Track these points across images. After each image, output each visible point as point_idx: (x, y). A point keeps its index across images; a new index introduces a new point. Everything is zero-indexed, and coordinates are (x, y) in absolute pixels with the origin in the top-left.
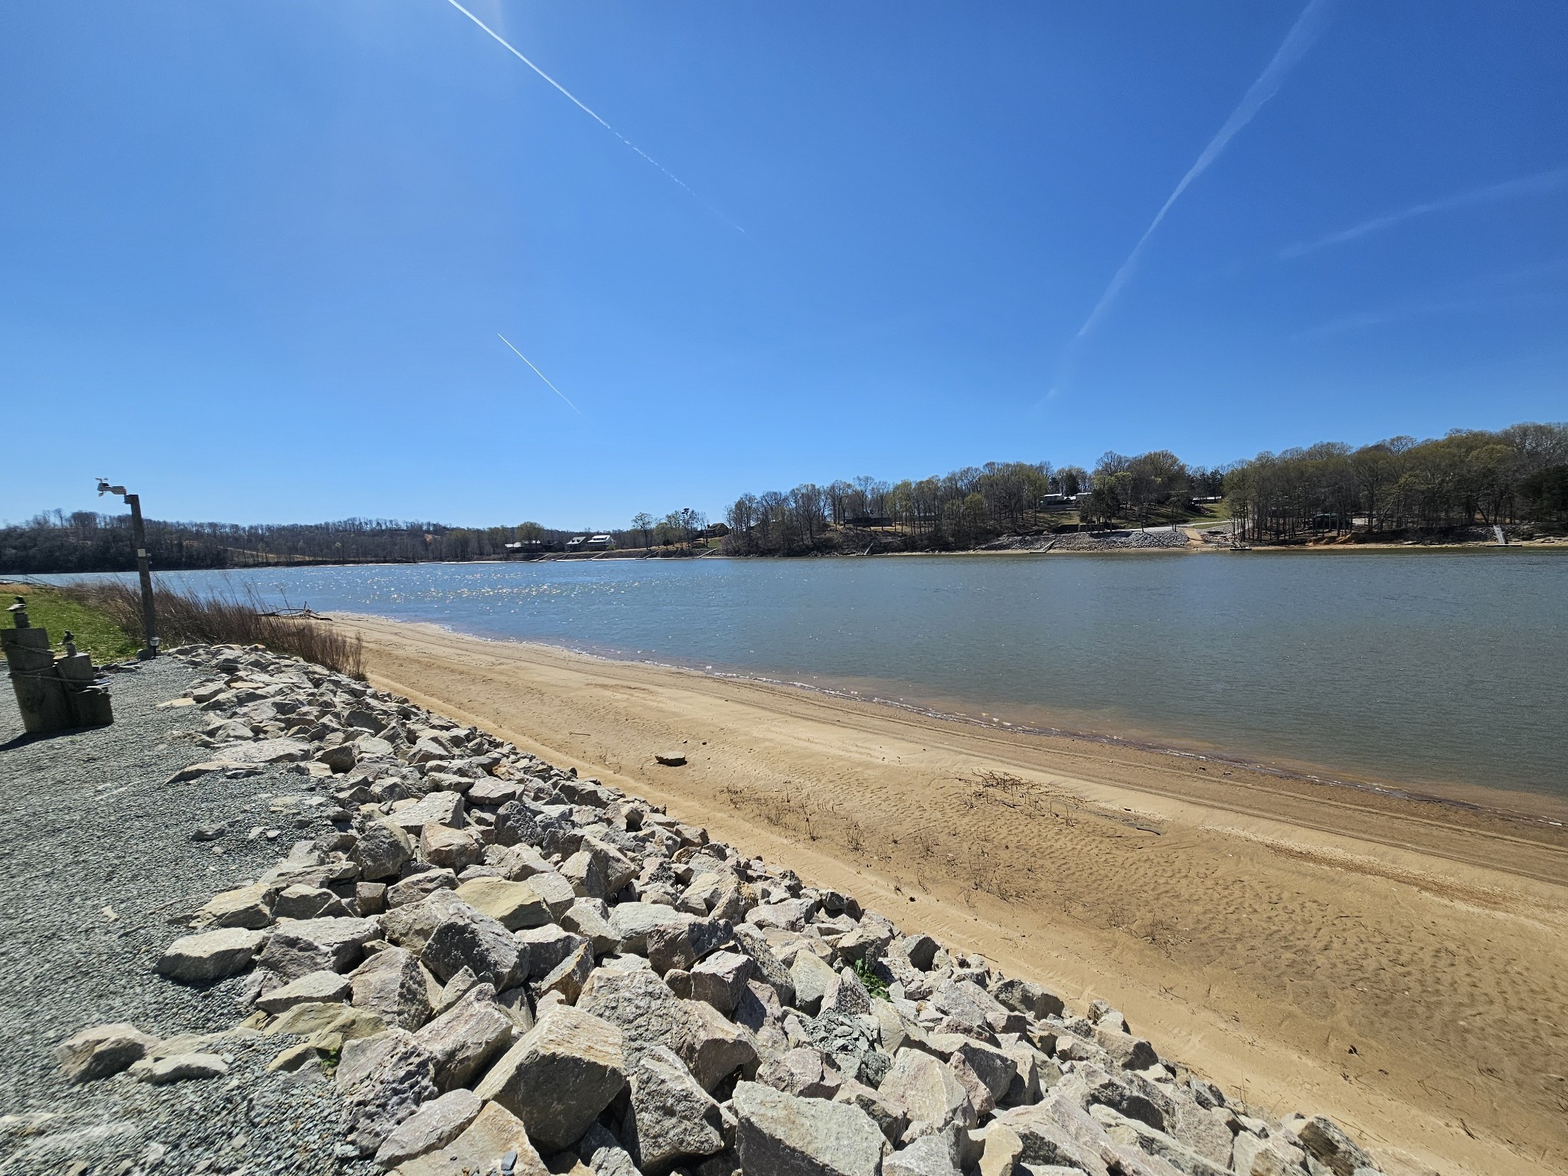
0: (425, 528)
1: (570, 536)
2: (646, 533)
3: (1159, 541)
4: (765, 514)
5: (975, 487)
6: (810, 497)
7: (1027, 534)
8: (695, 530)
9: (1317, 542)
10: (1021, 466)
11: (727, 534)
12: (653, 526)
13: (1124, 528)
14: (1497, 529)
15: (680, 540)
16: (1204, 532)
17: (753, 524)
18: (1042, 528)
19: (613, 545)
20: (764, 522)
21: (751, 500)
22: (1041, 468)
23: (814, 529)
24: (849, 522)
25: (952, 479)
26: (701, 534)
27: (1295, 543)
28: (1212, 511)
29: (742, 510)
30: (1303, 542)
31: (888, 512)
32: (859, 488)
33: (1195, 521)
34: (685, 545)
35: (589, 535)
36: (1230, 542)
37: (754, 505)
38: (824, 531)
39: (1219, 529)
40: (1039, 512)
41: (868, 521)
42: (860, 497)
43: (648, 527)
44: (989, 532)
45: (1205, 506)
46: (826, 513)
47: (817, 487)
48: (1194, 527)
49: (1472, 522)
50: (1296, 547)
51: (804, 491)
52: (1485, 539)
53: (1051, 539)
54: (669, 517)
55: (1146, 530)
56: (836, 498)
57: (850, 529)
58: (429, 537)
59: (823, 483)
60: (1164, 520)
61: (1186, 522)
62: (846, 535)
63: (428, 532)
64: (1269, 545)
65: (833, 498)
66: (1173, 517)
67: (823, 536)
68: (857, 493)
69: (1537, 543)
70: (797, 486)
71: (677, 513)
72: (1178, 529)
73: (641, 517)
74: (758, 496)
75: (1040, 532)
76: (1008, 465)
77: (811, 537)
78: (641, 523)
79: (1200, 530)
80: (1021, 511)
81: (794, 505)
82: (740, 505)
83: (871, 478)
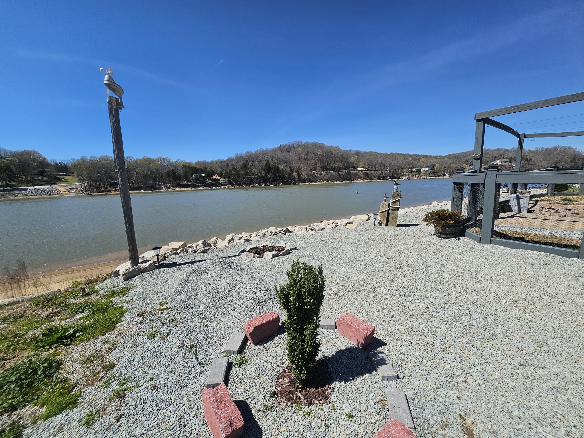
3: (44, 192)
9: (115, 191)
13: (19, 186)
14: (162, 186)
16: (67, 188)
27: (107, 191)
28: (65, 179)
30: (110, 191)
33: (59, 183)
36: (81, 192)
39: (73, 187)
45: (61, 177)
48: (60, 186)
49: (156, 184)
50: (108, 193)
52: (161, 189)
55: (36, 187)
60: (43, 183)
61: (55, 184)
64: (97, 193)
66: (48, 181)
69: (172, 190)
72: (53, 187)
79: (64, 187)
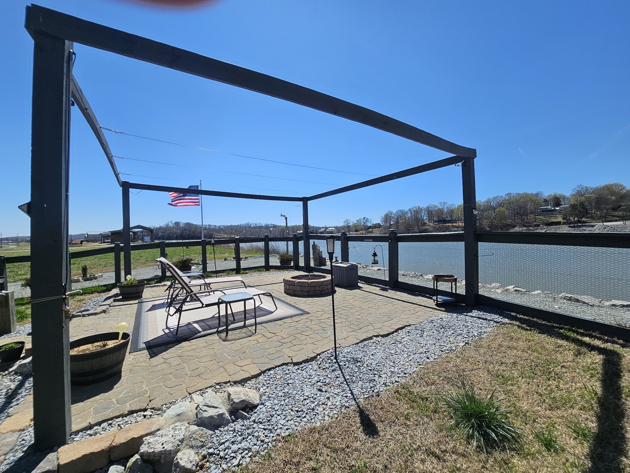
0: (270, 226)
1: (320, 228)
2: (348, 227)
4: (397, 219)
5: (500, 205)
6: (418, 211)
7: (530, 226)
8: (367, 226)
10: (526, 194)
11: (381, 227)
12: (351, 224)
13: (590, 223)
15: (362, 230)
17: (392, 223)
18: (539, 223)
19: (336, 232)
20: (397, 222)
21: (391, 213)
22: (537, 195)
23: (419, 225)
24: (435, 222)
25: (489, 201)
26: (370, 227)
29: (387, 218)
31: (454, 217)
32: (440, 207)
34: (364, 232)
35: (327, 228)
37: (393, 215)
38: (424, 226)
40: (537, 216)
41: (445, 221)
42: (441, 211)
43: (349, 225)
44: (509, 225)
46: (424, 218)
47: (421, 207)
51: (415, 209)
53: (544, 229)
54: (357, 221)
56: (430, 212)
57: (437, 225)
58: (271, 229)
59: (424, 205)
60: (617, 219)
62: (434, 227)
63: (271, 227)
65: (428, 211)
67: (424, 228)
68: (440, 209)
70: (412, 207)
71: (360, 219)
73: (347, 221)
74: (394, 212)
75: (538, 225)
76: (519, 194)
77: (418, 229)
78: (346, 223)
80: (527, 215)
81: (410, 215)
82: (386, 215)
83: (446, 202)
